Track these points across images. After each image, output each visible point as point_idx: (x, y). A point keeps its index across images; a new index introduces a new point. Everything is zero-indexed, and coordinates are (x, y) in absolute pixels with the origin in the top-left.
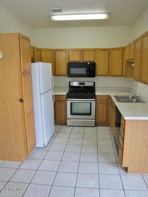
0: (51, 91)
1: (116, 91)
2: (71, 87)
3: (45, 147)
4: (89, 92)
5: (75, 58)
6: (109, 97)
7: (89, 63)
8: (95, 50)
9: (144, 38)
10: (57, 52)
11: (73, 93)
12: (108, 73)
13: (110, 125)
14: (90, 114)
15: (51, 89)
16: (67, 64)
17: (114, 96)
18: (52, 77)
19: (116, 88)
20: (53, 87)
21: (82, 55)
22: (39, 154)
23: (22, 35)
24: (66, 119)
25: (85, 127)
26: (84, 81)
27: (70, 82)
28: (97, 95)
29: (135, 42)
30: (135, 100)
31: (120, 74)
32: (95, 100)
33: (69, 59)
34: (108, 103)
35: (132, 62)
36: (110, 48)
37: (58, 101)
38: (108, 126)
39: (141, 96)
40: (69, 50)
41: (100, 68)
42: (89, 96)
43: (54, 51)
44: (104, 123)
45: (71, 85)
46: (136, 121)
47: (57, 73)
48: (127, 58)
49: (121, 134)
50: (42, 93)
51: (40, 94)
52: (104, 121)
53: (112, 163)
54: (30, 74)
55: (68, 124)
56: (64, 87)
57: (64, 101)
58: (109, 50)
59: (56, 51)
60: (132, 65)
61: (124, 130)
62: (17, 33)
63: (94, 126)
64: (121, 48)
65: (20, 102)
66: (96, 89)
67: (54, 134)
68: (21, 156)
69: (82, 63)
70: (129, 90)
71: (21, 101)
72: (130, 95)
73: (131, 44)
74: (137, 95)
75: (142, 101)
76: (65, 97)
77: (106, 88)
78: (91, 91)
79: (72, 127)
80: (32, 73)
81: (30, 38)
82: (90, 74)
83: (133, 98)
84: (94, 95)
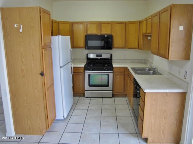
0: (70, 63)
1: (133, 62)
2: (88, 59)
3: (65, 119)
4: (106, 64)
5: (93, 31)
6: (126, 69)
7: (106, 36)
8: (112, 23)
9: (162, 14)
10: (75, 25)
11: (91, 65)
12: (125, 46)
13: (127, 96)
14: (108, 86)
15: (70, 62)
16: (84, 36)
17: (131, 68)
18: (71, 50)
19: (132, 59)
20: (71, 59)
21: (99, 28)
22: (59, 127)
23: (42, 8)
24: (84, 90)
25: (103, 98)
26: (101, 53)
27: (87, 54)
28: (114, 67)
29: (153, 17)
30: (151, 72)
31: (136, 46)
32: (112, 71)
33: (87, 31)
34: (125, 74)
35: (149, 35)
36: (127, 22)
37: (76, 73)
38: (125, 97)
39: (157, 68)
40: (86, 22)
41: (117, 41)
42: (107, 68)
43: (72, 24)
44: (122, 94)
45: (89, 57)
46: (156, 93)
47: (75, 45)
48: (144, 31)
49: (141, 106)
50: (62, 66)
51: (59, 67)
52: (121, 92)
53: (131, 134)
54: (50, 47)
55: (86, 96)
56: (82, 59)
57: (82, 73)
58: (126, 23)
59: (74, 23)
60: (148, 38)
61: (144, 102)
62: (37, 7)
63: (112, 97)
64: (137, 21)
65: (40, 76)
66: (113, 61)
67: (72, 106)
68: (42, 129)
69: (99, 35)
70: (145, 62)
71: (42, 74)
72: (147, 67)
73: (148, 18)
74: (154, 67)
75: (159, 73)
76: (82, 69)
77: (123, 59)
78: (108, 63)
79: (90, 98)
80: (52, 46)
81: (50, 12)
82: (107, 46)
83: (149, 70)
84: (111, 67)
